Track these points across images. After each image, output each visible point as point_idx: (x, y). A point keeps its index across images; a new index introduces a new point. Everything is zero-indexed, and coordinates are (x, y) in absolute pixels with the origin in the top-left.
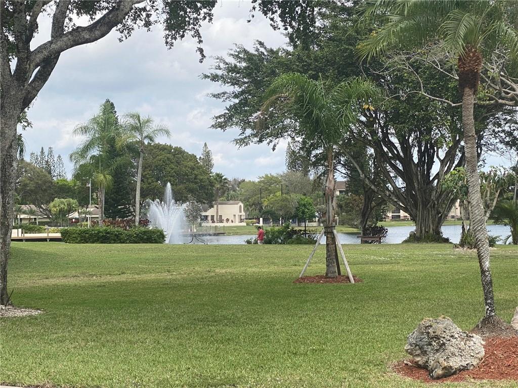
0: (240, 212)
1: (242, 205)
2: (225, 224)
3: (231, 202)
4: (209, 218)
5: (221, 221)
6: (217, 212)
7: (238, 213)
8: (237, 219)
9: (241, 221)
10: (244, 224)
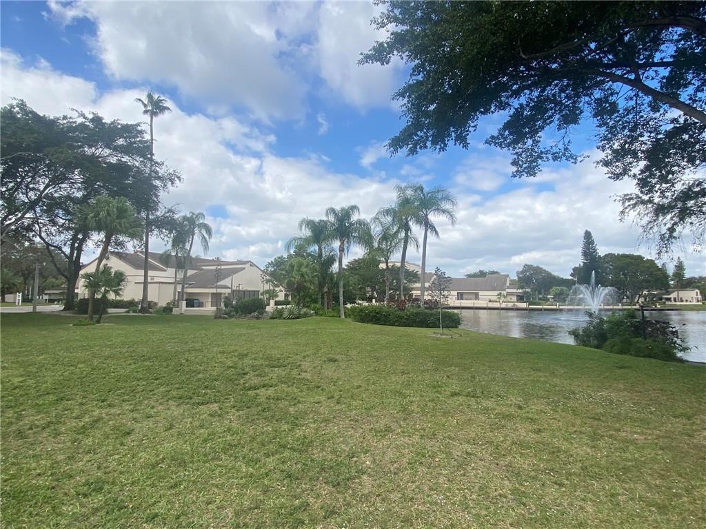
0: (697, 295)
1: (699, 292)
2: (684, 303)
3: (688, 289)
4: (672, 299)
5: (682, 301)
6: (678, 296)
7: (695, 296)
8: (694, 300)
9: (698, 301)
10: (701, 303)
